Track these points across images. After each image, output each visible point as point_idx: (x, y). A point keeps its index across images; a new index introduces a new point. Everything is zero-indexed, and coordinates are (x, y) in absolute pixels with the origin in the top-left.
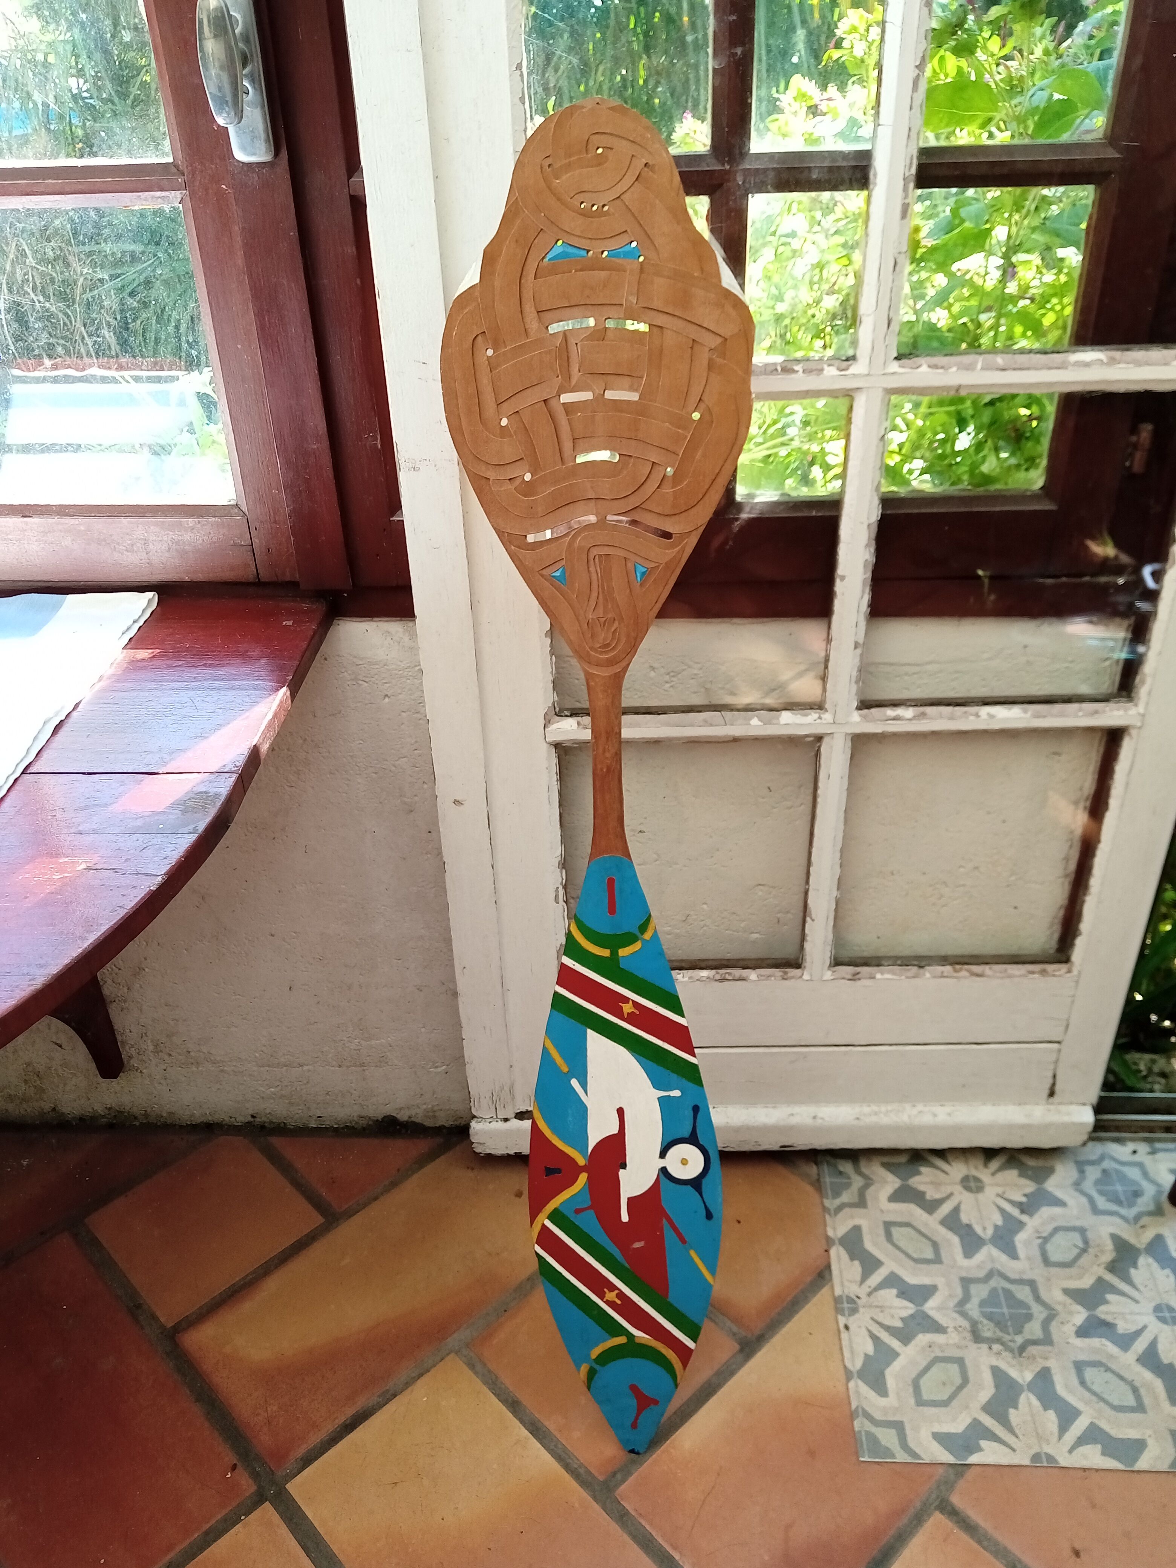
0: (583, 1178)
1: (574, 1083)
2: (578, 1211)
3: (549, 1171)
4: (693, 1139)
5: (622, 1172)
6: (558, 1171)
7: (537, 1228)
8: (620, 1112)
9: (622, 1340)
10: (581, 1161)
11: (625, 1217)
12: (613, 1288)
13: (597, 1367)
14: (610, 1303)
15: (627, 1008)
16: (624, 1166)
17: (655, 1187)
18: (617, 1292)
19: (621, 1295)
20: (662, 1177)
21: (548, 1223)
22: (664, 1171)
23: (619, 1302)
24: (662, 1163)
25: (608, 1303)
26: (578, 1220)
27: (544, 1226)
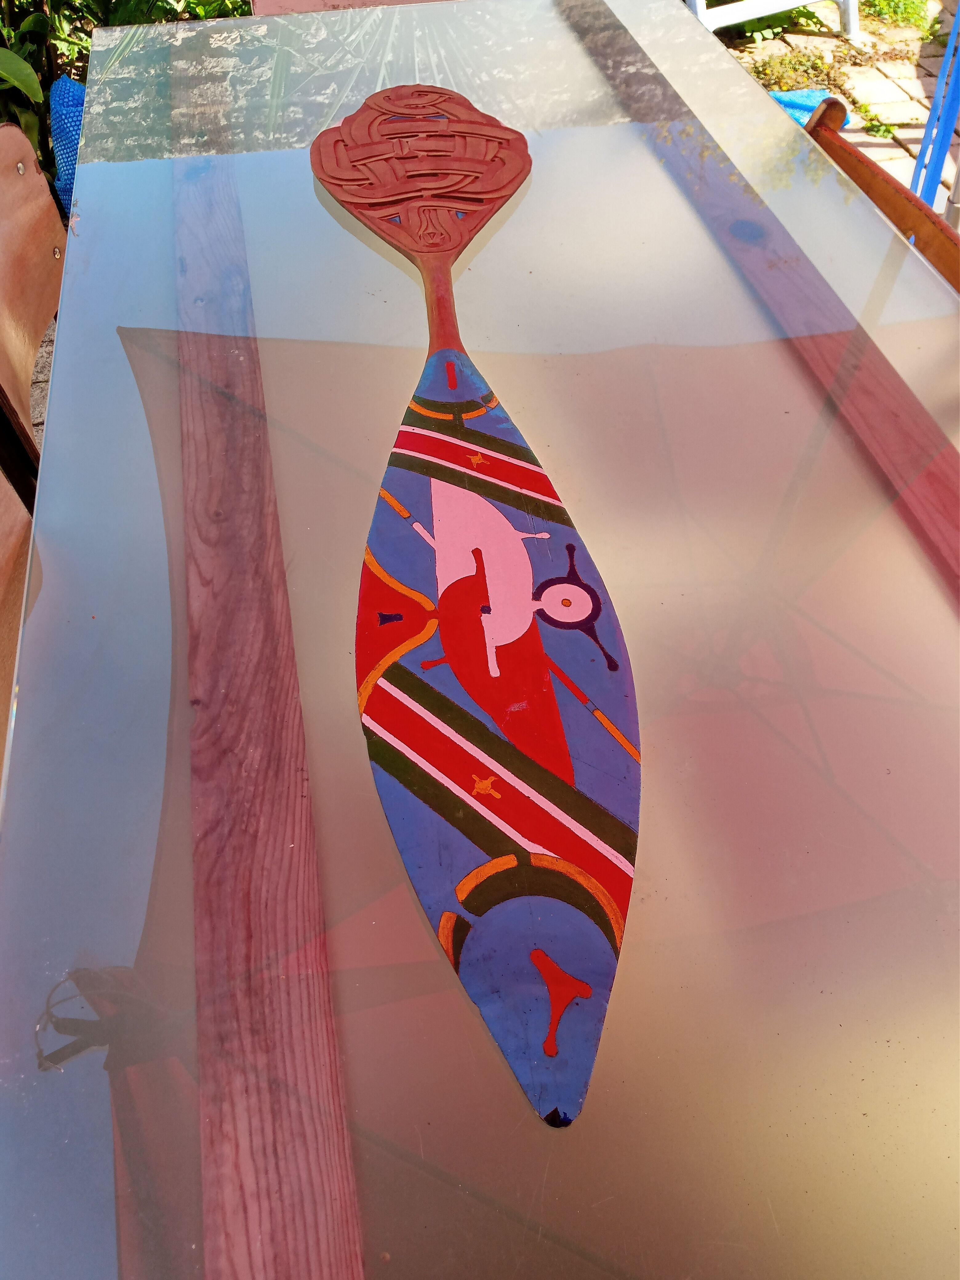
0: (432, 625)
1: (417, 527)
2: (426, 666)
3: (385, 619)
4: (573, 578)
5: (484, 617)
6: (399, 617)
7: (368, 690)
8: (477, 553)
9: (509, 862)
10: (429, 606)
11: (495, 671)
12: (486, 772)
13: (469, 917)
14: (482, 798)
15: (475, 460)
16: (487, 610)
17: (532, 632)
18: (492, 779)
19: (500, 783)
20: (540, 620)
21: (383, 683)
22: (541, 613)
23: (498, 796)
24: (538, 605)
25: (479, 797)
26: (426, 677)
27: (377, 688)
